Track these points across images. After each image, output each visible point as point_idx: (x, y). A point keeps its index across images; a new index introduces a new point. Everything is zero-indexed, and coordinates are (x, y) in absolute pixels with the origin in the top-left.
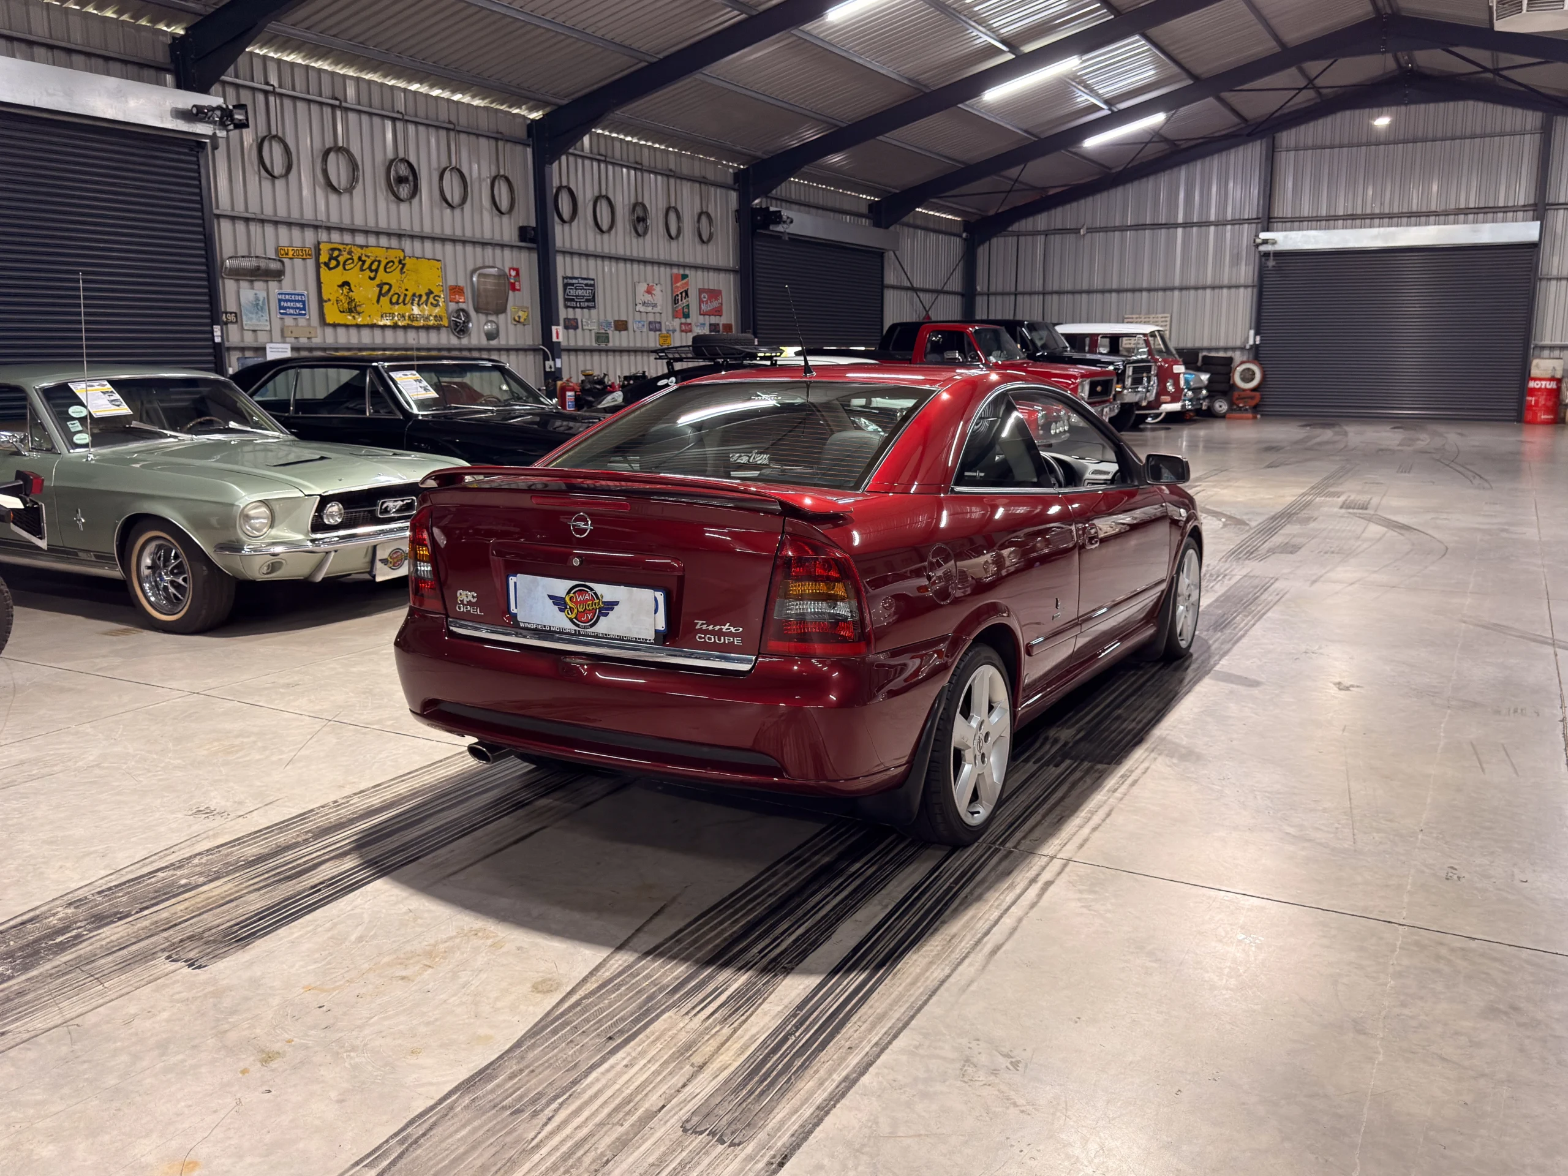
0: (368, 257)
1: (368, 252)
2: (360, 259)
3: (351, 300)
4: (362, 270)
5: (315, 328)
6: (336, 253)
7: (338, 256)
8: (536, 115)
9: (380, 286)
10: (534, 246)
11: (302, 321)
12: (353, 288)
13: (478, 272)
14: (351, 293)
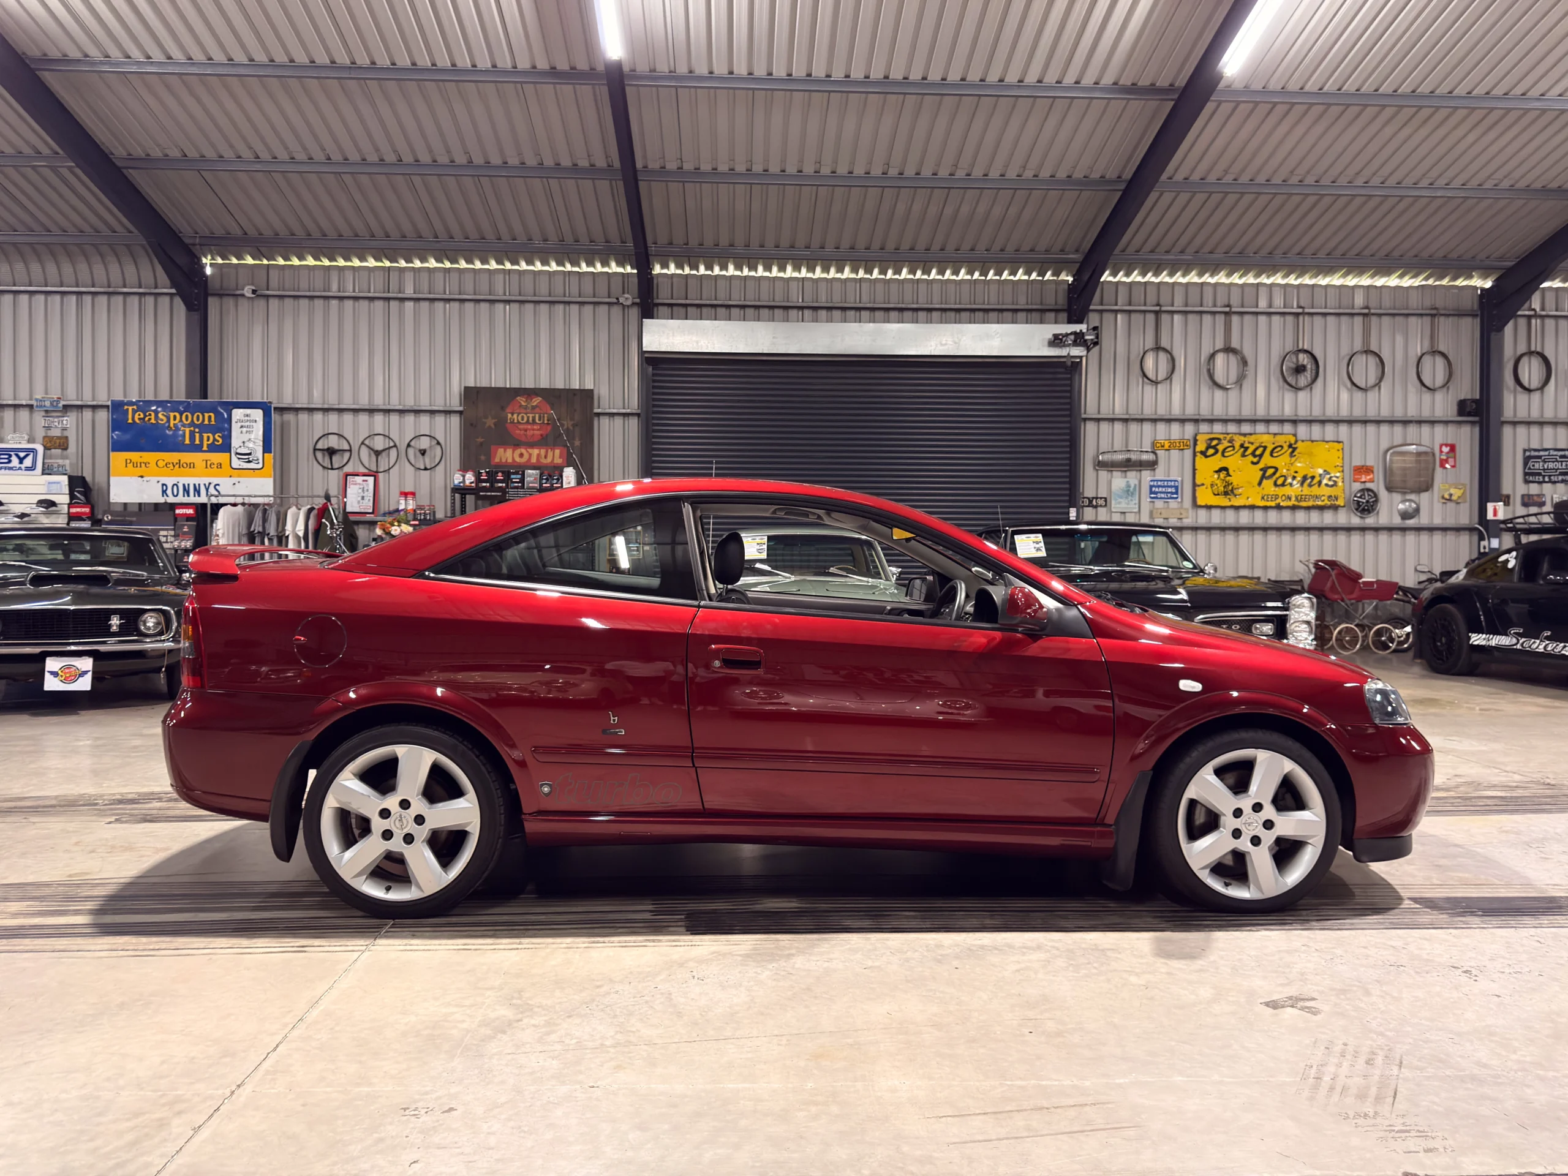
0: (1252, 443)
1: (1252, 438)
2: (1242, 446)
3: (1229, 484)
4: (1243, 455)
5: (1187, 510)
6: (1214, 443)
7: (1217, 445)
8: (1488, 284)
9: (1264, 470)
10: (1476, 419)
11: (1173, 504)
12: (1231, 472)
13: (1391, 451)
14: (1228, 478)
